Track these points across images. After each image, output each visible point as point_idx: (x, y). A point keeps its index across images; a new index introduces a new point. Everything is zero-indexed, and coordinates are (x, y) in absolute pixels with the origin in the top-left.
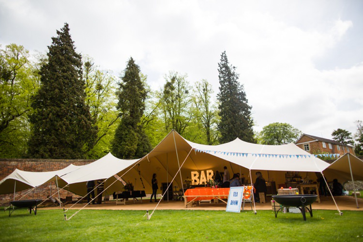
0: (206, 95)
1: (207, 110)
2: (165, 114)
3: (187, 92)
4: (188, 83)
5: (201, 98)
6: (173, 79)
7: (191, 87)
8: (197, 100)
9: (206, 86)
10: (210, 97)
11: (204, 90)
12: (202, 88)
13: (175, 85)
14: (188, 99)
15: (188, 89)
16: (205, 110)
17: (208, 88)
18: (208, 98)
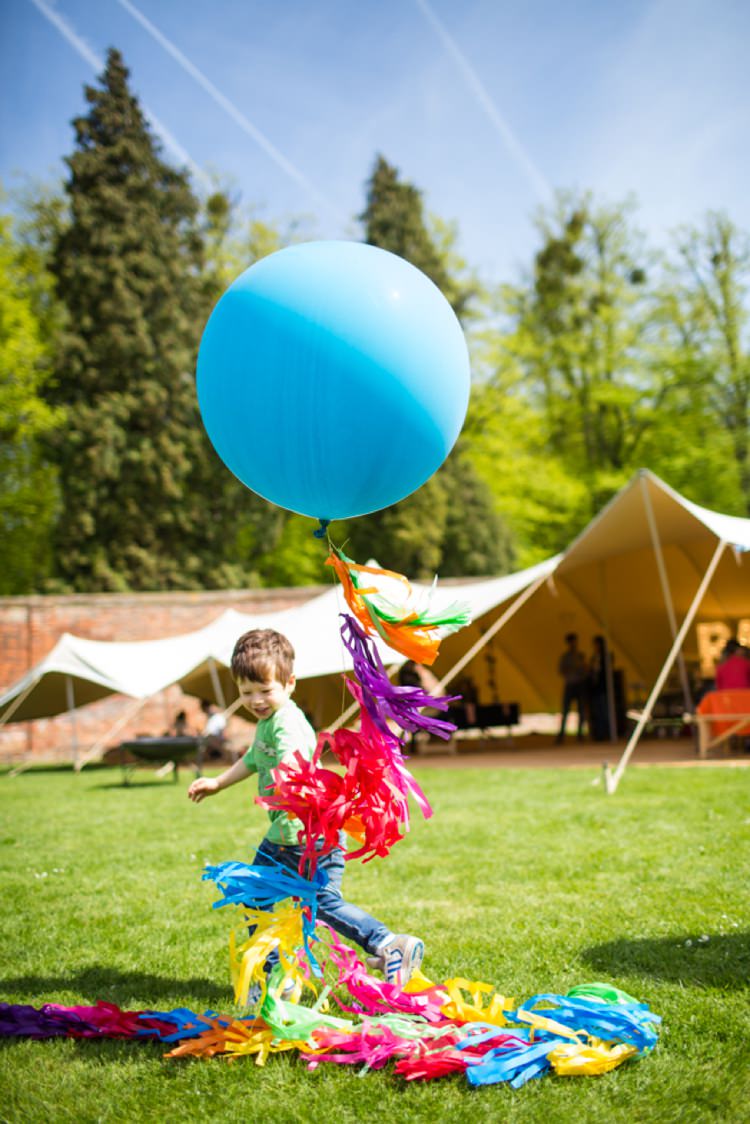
0: (723, 282)
1: (733, 354)
2: (548, 383)
3: (637, 277)
4: (642, 236)
5: (705, 297)
6: (575, 225)
7: (656, 256)
8: (685, 309)
9: (725, 242)
10: (743, 290)
11: (716, 260)
12: (703, 256)
13: (583, 249)
14: (642, 309)
15: (641, 264)
16: (725, 352)
17: (736, 249)
18: (736, 297)
